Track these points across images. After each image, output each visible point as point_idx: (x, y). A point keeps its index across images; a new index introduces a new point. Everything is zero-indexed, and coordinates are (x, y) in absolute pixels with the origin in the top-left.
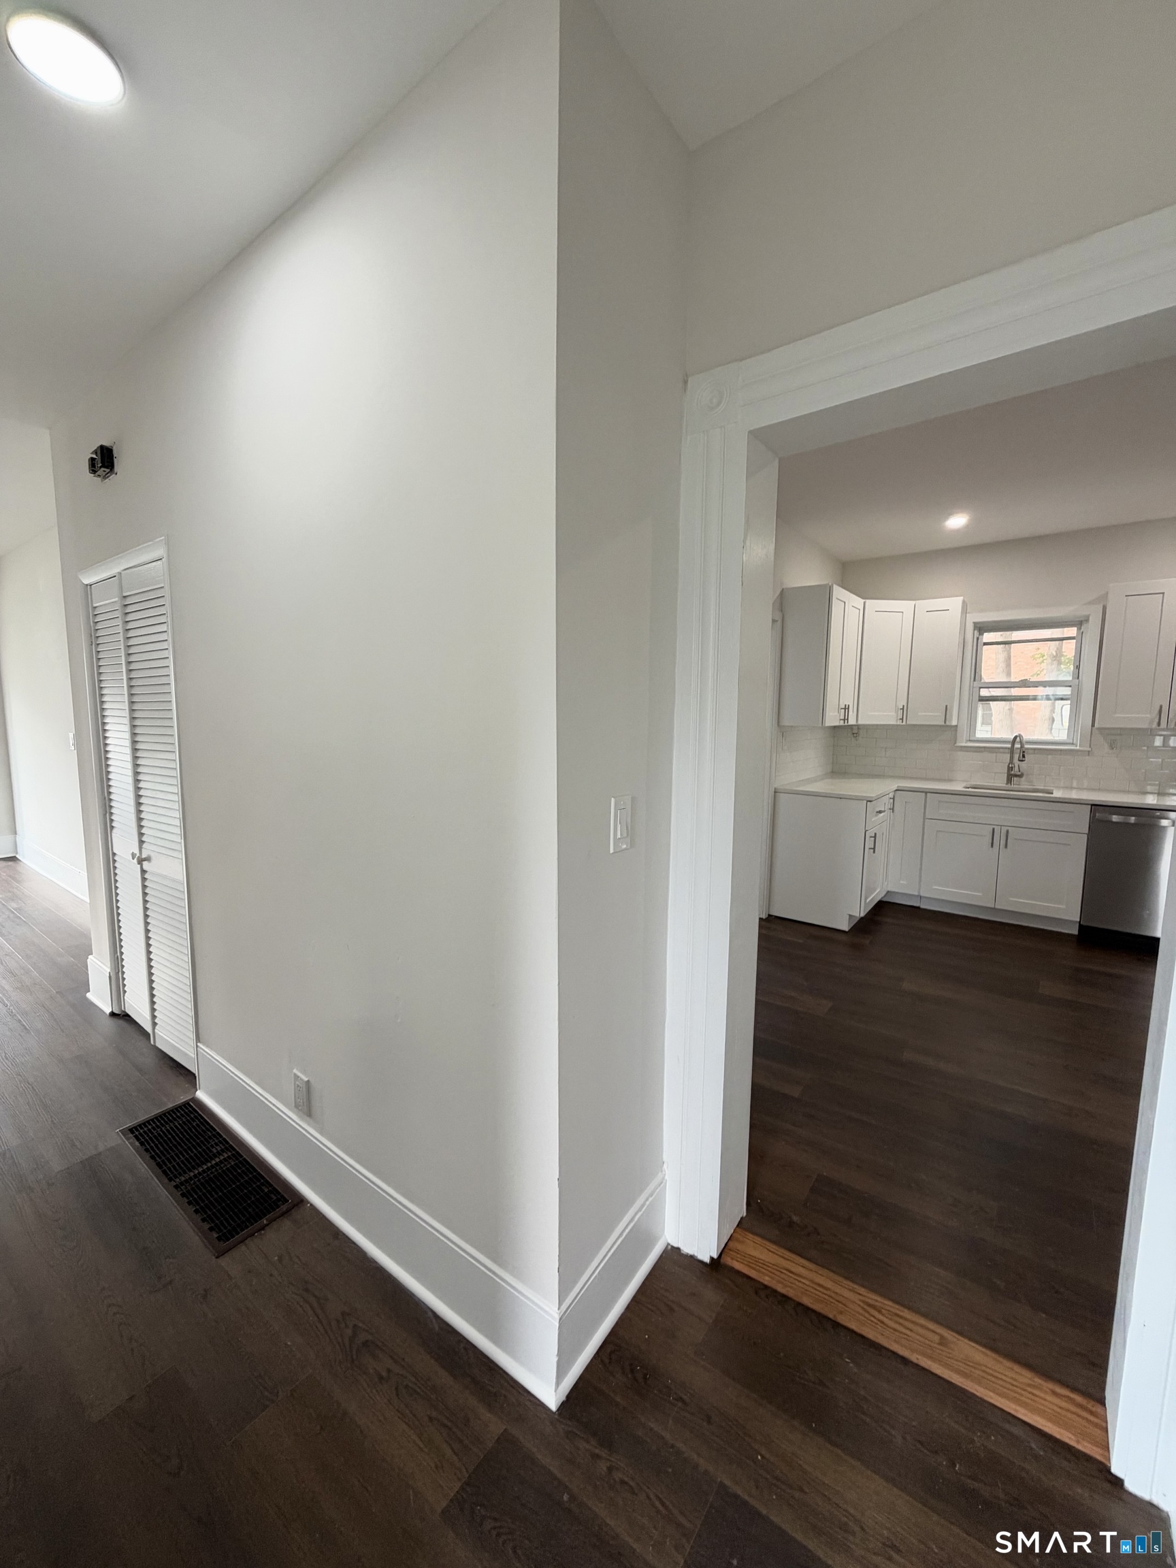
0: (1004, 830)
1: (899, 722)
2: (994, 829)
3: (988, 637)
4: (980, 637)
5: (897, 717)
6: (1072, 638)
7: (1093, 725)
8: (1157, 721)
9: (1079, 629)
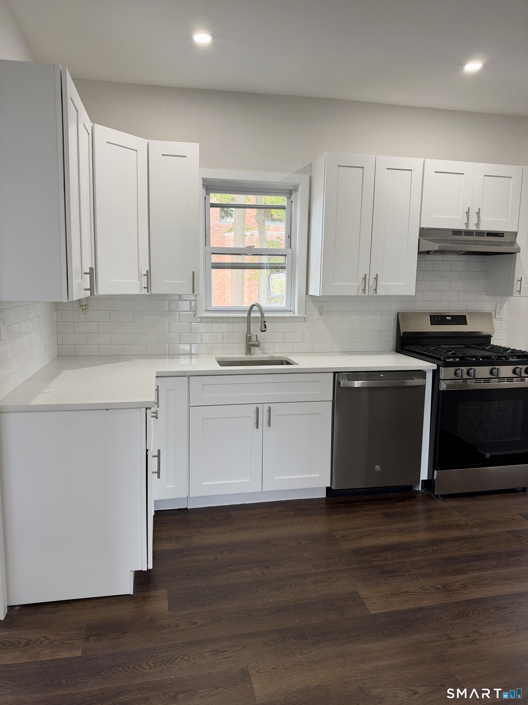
0: (266, 407)
1: (145, 292)
2: (258, 409)
3: (215, 198)
4: (207, 197)
5: (142, 285)
6: (283, 208)
7: (307, 293)
8: (362, 288)
9: (289, 198)
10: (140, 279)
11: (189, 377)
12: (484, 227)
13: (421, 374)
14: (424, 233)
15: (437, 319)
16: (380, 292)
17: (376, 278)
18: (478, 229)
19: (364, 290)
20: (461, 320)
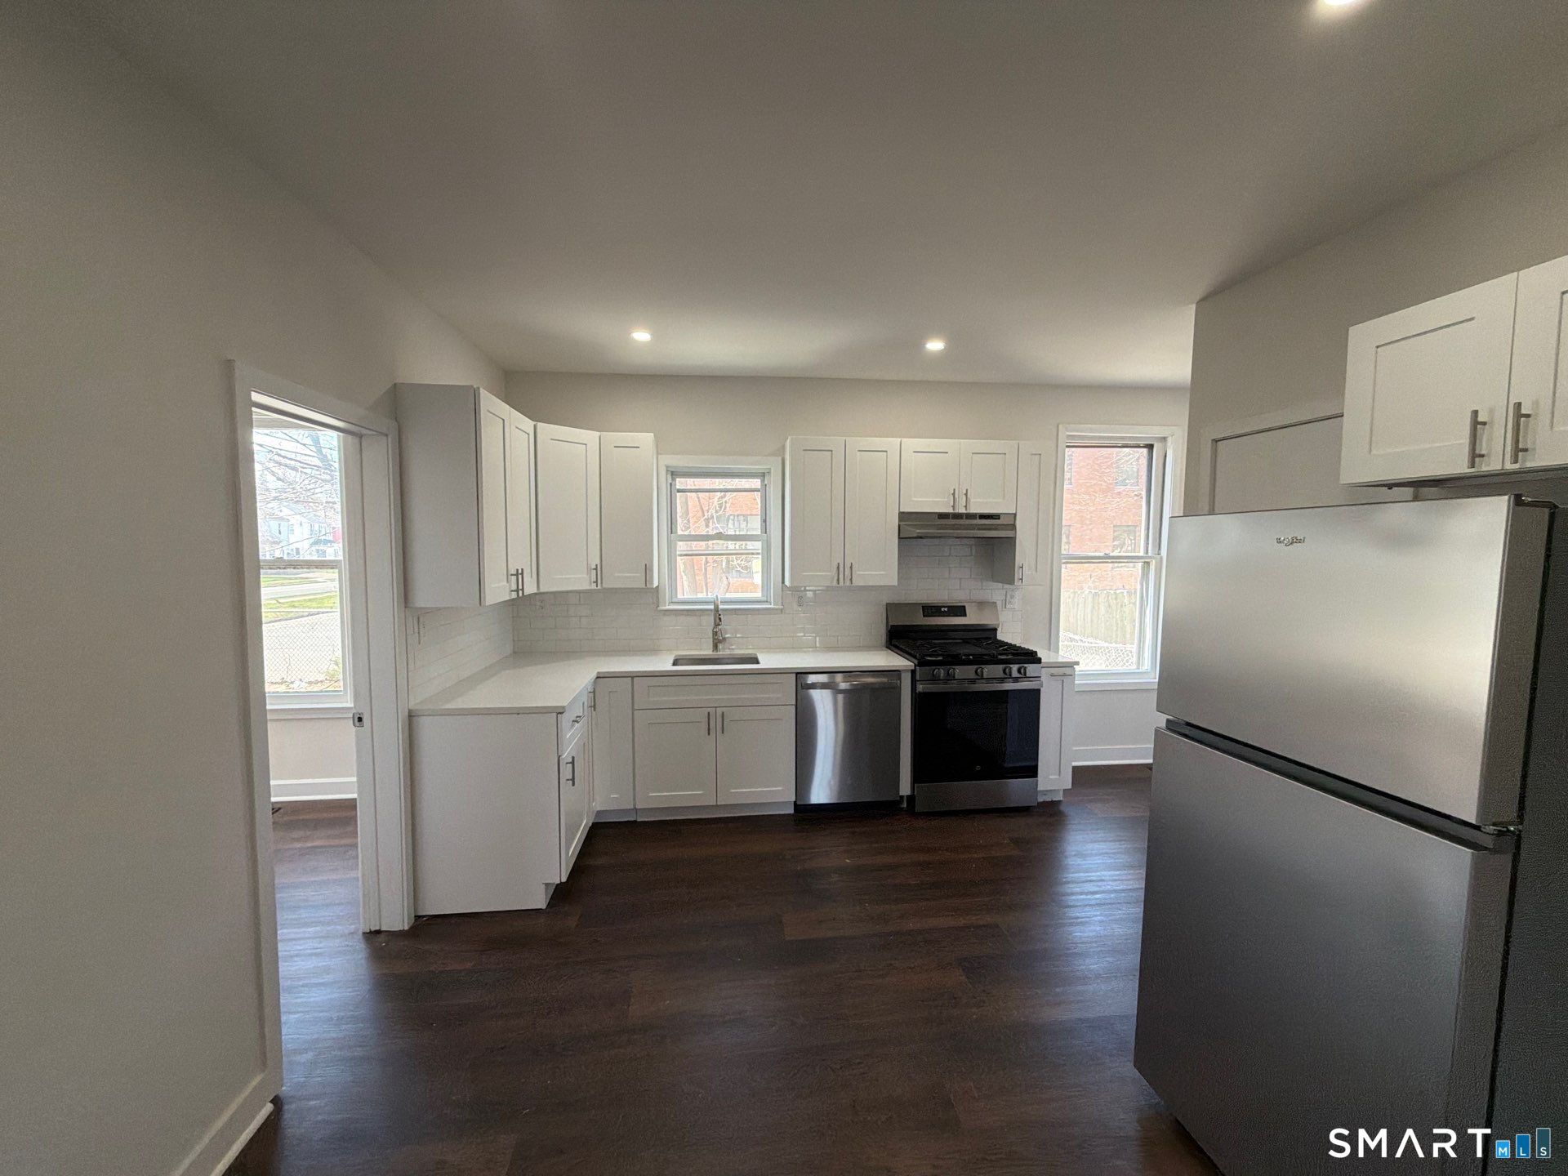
0: (719, 711)
1: (594, 586)
2: (709, 712)
3: (680, 483)
4: (673, 484)
5: (590, 580)
6: (757, 490)
7: (783, 582)
8: (836, 578)
9: (763, 481)
10: (589, 573)
11: (633, 678)
12: (973, 510)
13: (895, 673)
14: (904, 516)
15: (931, 610)
16: (856, 582)
17: (851, 567)
18: (968, 511)
19: (838, 580)
20: (960, 611)
